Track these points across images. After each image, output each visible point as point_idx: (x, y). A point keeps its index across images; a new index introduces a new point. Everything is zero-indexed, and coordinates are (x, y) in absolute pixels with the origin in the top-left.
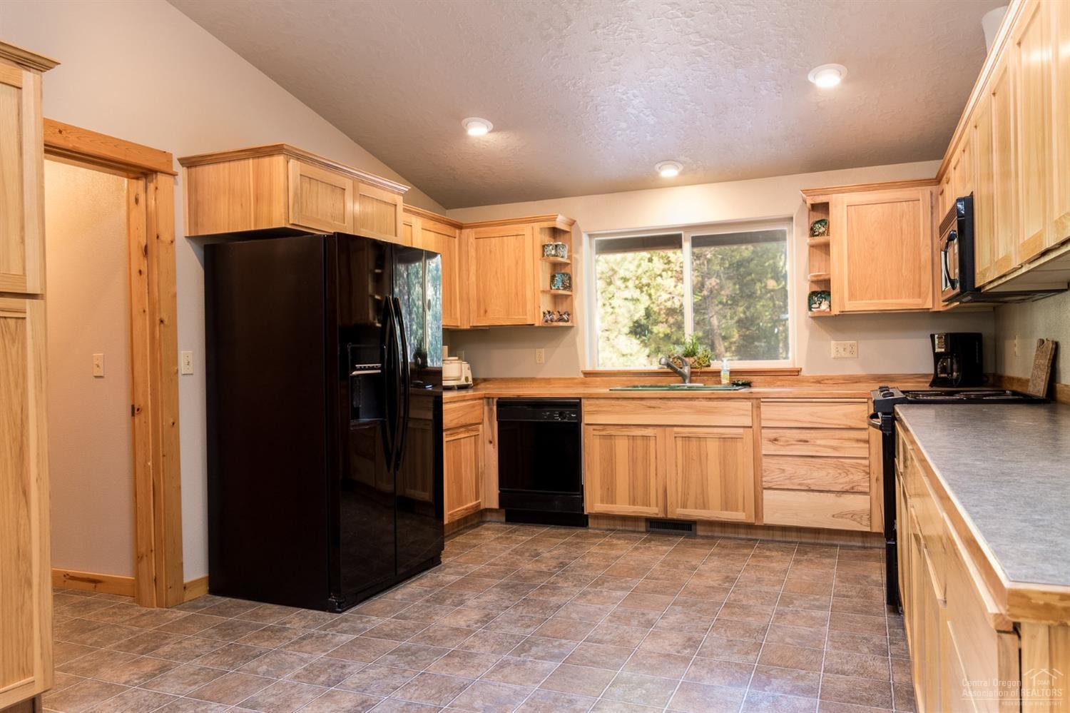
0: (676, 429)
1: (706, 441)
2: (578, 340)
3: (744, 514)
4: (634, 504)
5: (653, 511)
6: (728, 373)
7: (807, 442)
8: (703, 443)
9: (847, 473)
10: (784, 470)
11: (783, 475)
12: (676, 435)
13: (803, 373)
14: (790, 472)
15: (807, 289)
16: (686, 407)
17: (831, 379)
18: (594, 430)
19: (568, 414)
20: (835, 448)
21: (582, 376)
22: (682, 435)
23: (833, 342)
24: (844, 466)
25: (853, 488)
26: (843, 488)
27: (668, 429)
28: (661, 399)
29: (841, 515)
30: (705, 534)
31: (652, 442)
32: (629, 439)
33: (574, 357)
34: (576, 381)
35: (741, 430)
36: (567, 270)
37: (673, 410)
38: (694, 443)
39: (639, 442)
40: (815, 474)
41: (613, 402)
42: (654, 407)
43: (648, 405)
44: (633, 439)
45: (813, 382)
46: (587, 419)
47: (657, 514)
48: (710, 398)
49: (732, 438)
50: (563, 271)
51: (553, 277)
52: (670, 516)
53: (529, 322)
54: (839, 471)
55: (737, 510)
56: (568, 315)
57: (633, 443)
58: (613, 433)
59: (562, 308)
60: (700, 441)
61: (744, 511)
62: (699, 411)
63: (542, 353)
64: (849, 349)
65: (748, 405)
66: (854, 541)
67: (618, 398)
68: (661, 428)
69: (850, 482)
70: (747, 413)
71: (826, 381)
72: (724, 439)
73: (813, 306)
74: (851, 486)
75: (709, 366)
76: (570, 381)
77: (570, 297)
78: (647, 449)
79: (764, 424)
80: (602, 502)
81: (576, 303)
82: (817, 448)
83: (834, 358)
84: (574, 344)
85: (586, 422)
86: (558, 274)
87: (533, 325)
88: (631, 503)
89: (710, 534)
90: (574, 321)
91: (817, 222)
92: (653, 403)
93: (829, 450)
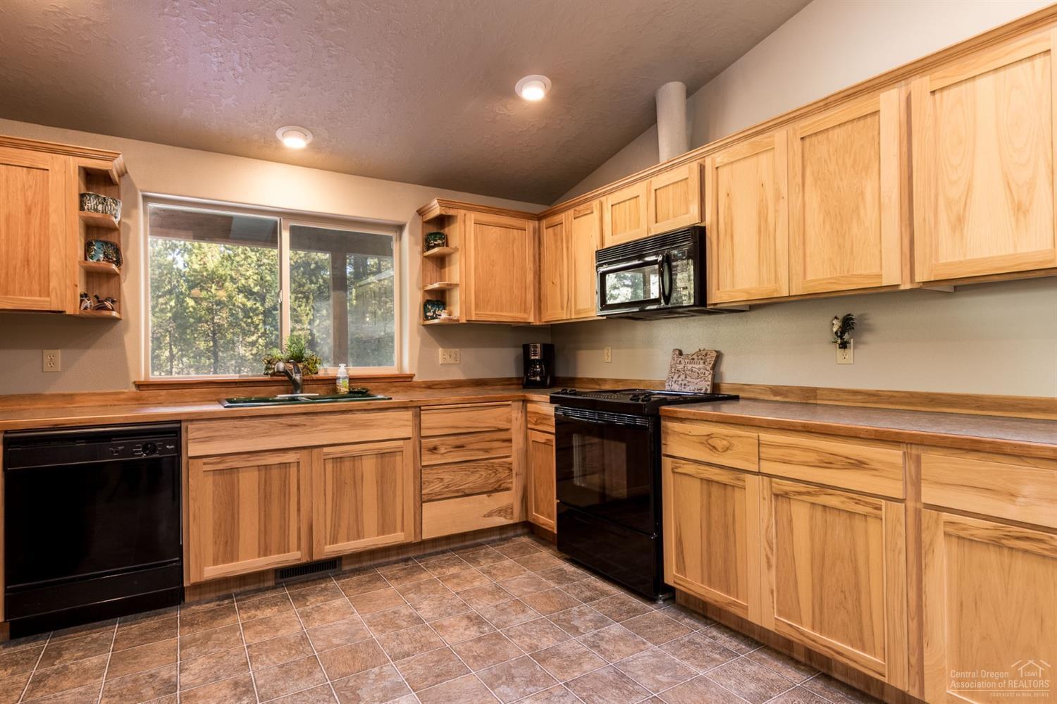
0: (326, 450)
1: (361, 460)
2: (127, 338)
3: (403, 534)
4: (265, 555)
5: (294, 556)
6: (347, 380)
7: (463, 447)
8: (358, 463)
9: (496, 472)
10: (442, 479)
11: (441, 484)
12: (325, 457)
13: (415, 379)
14: (448, 480)
15: (419, 298)
16: (338, 422)
17: (440, 384)
18: (205, 464)
19: (160, 446)
20: (486, 451)
21: (134, 389)
22: (331, 456)
23: (440, 349)
24: (493, 466)
25: (500, 486)
26: (492, 487)
27: (316, 451)
28: (304, 414)
29: (489, 515)
30: (352, 567)
31: (293, 470)
32: (259, 470)
33: (121, 363)
34: (123, 396)
35: (401, 443)
36: (112, 238)
37: (321, 427)
38: (347, 465)
39: (275, 473)
40: (471, 479)
41: (237, 423)
42: (296, 426)
43: (289, 423)
44: (266, 469)
45: (424, 388)
46: (193, 449)
47: (299, 560)
48: (365, 410)
49: (391, 452)
50: (103, 238)
51: (88, 246)
52: (315, 558)
53: (55, 307)
54: (490, 472)
55: (395, 531)
56: (113, 302)
57: (266, 474)
58: (235, 464)
59: (103, 292)
60: (354, 460)
61: (403, 530)
62: (354, 426)
63: (57, 356)
64: (454, 356)
65: (408, 415)
66: (494, 535)
67: (242, 418)
68: (306, 451)
69: (498, 481)
70: (406, 423)
71: (436, 387)
72: (382, 455)
73: (428, 314)
74: (498, 484)
75: (317, 373)
76: (114, 399)
77: (116, 278)
78: (285, 481)
79: (424, 433)
80: (215, 562)
81: (126, 287)
82: (473, 452)
83: (442, 364)
84: (121, 344)
85: (190, 454)
86: (96, 241)
87: (62, 312)
88: (262, 553)
89: (357, 566)
90: (122, 311)
91: (431, 234)
92: (296, 420)
93: (481, 452)
